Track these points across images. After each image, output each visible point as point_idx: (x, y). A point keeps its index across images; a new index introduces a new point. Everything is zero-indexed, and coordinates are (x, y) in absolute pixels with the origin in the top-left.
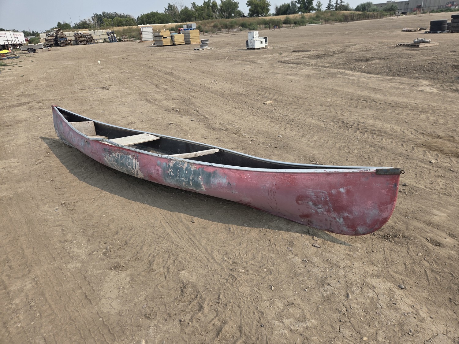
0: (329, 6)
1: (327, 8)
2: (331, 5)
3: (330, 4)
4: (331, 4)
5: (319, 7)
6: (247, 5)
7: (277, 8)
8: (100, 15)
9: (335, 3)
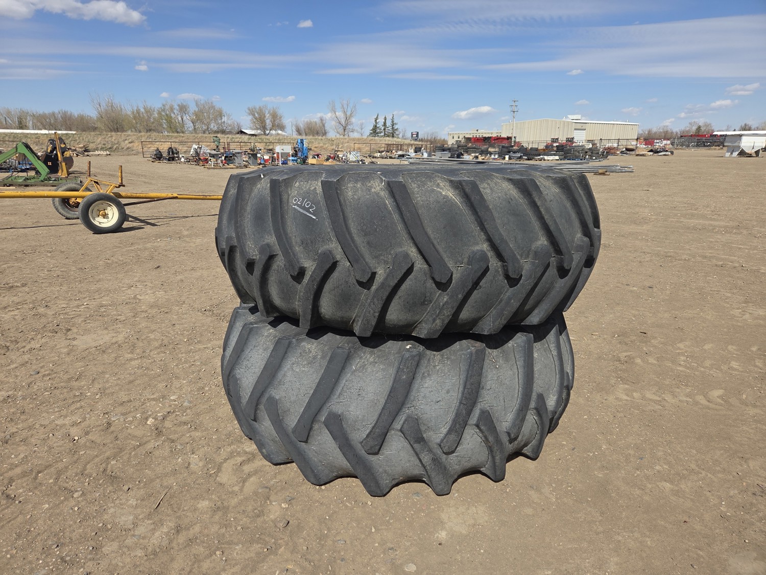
0: (375, 129)
1: (371, 132)
2: (378, 128)
3: (376, 126)
4: (378, 126)
9: (383, 124)
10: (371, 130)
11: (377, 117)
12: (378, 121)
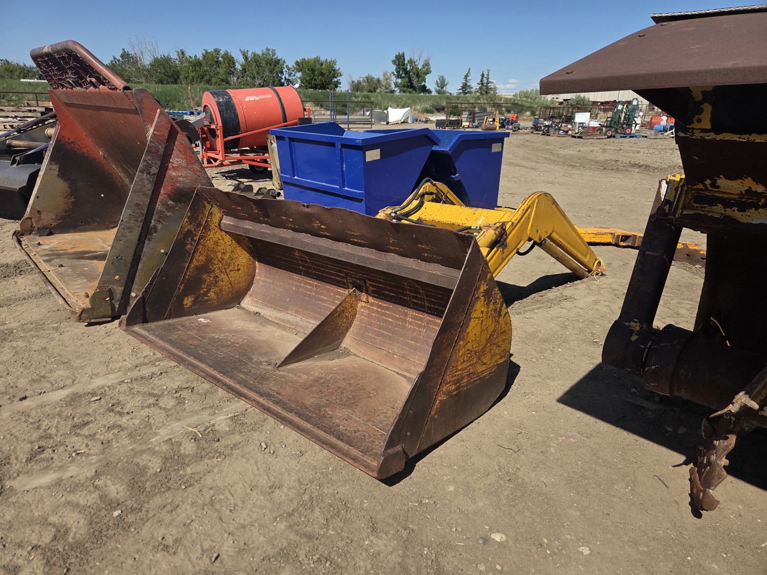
0: (465, 87)
1: (461, 91)
2: (469, 86)
3: (466, 85)
4: (469, 84)
5: (442, 88)
7: (353, 82)
9: (479, 81)
10: (460, 90)
11: (467, 74)
12: (468, 78)
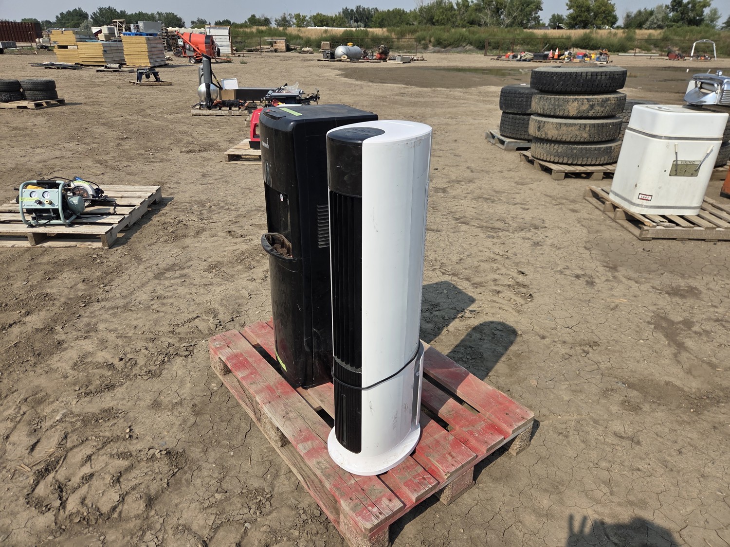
6: (568, 8)
8: (352, 10)
